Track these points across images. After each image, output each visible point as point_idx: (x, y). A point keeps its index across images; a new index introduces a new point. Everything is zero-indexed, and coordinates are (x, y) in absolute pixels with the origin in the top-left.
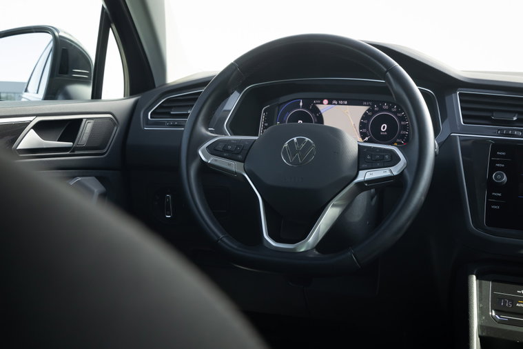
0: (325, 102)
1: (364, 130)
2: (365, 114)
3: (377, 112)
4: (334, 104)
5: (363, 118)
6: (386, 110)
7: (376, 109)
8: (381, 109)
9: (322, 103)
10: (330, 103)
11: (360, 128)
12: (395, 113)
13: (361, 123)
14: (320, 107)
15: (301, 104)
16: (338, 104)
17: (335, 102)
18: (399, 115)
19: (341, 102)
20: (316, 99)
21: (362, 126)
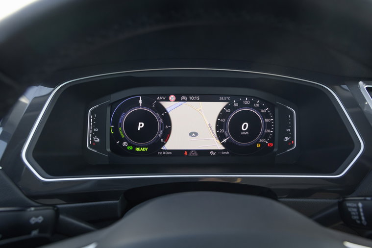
0: (172, 98)
1: (222, 131)
2: (223, 111)
3: (237, 108)
4: (184, 101)
5: (220, 116)
6: (247, 106)
7: (235, 105)
8: (241, 105)
9: (168, 100)
10: (178, 99)
11: (217, 128)
12: (258, 109)
13: (218, 122)
14: (165, 104)
15: (141, 102)
16: (189, 100)
17: (184, 98)
18: (262, 111)
19: (192, 98)
20: (160, 95)
21: (219, 125)
